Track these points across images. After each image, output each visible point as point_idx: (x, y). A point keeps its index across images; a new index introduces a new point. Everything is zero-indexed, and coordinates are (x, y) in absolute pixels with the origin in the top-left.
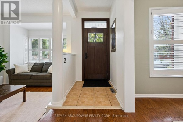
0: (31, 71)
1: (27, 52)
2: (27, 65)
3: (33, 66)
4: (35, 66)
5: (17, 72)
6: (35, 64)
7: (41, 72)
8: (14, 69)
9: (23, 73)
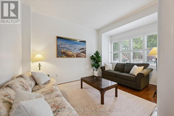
0: (115, 70)
1: (110, 54)
2: (111, 64)
3: (116, 65)
4: (118, 66)
5: (106, 69)
6: (117, 64)
7: (123, 72)
8: (104, 67)
9: (109, 70)
